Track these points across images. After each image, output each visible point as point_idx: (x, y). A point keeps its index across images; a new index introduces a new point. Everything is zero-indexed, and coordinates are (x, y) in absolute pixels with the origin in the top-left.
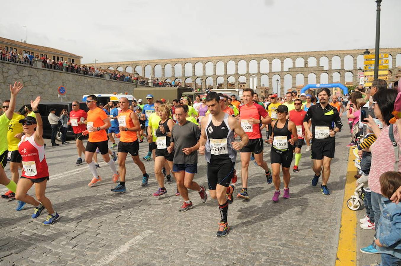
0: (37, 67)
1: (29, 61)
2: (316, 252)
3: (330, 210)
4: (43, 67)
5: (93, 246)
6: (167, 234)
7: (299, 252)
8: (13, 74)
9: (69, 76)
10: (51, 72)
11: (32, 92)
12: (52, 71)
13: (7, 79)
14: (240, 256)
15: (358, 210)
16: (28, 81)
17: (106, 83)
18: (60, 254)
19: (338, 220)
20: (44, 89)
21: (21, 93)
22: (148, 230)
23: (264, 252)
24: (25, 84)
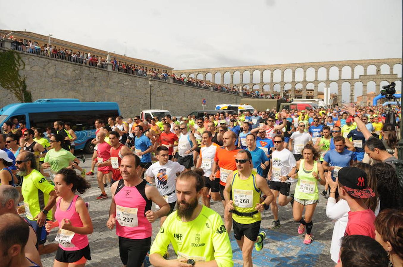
0: (169, 83)
4: (173, 82)
8: (157, 87)
9: (188, 89)
10: (178, 86)
16: (164, 93)
24: (163, 95)
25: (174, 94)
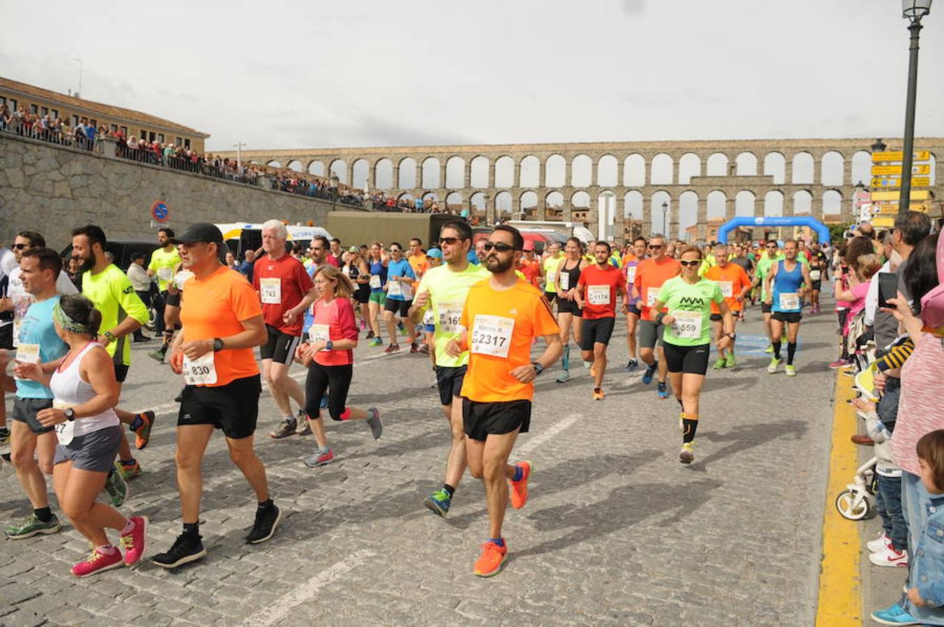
0: (103, 156)
1: (86, 142)
2: (764, 616)
3: (794, 516)
4: (117, 155)
5: (233, 582)
6: (409, 560)
7: (723, 616)
8: (48, 168)
9: (178, 178)
10: (136, 168)
11: (90, 212)
12: (138, 165)
13: (34, 180)
14: (582, 619)
15: (862, 519)
16: (82, 187)
17: (263, 197)
18: (155, 599)
19: (814, 543)
20: (116, 206)
21: (64, 215)
22: (363, 550)
23: (638, 611)
24: (75, 193)
25: (120, 193)
